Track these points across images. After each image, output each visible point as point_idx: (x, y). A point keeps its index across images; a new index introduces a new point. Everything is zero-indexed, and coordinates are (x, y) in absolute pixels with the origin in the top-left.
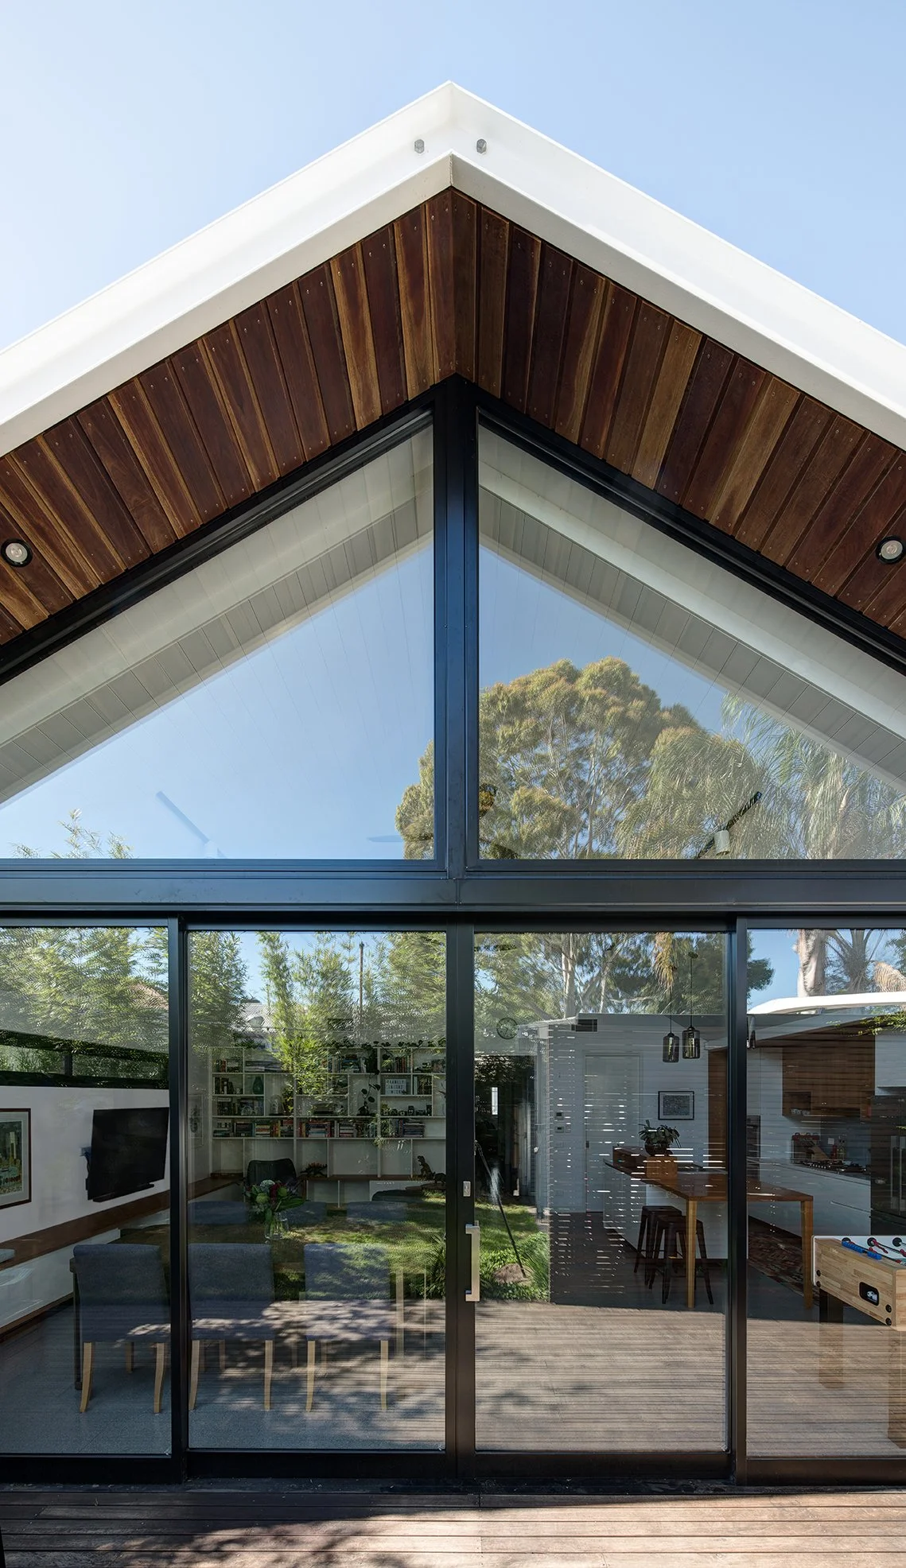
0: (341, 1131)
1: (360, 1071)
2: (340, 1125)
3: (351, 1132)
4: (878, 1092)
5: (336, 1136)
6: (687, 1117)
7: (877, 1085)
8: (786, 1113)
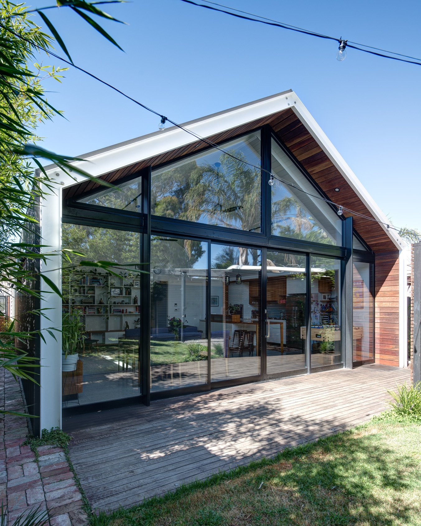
0: (89, 311)
1: (100, 285)
2: (89, 309)
3: (94, 311)
4: (287, 295)
5: (87, 314)
6: (216, 305)
7: (287, 293)
8: (250, 303)
